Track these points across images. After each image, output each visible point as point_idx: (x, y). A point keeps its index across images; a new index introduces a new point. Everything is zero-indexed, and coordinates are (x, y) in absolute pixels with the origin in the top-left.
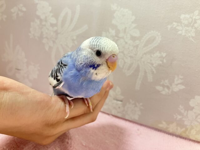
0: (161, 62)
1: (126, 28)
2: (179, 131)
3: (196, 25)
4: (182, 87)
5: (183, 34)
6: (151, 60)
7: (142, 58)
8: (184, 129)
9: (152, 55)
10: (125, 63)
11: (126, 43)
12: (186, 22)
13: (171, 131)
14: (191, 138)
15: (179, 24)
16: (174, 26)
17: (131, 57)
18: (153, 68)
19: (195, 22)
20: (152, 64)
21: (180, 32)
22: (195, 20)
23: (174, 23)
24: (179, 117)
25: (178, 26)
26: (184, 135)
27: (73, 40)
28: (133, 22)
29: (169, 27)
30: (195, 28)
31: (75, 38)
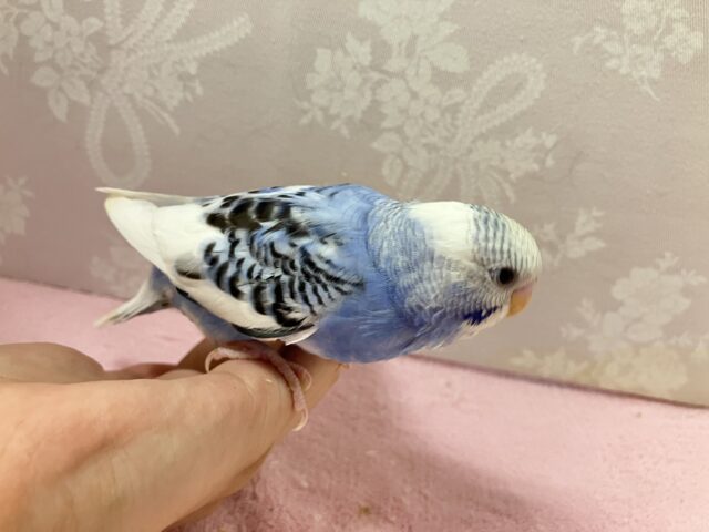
0: (536, 167)
1: (415, 37)
2: (572, 371)
3: (669, 41)
4: (599, 244)
5: (623, 71)
6: (502, 160)
7: (470, 151)
8: (585, 365)
9: (508, 143)
10: (406, 168)
11: (414, 95)
12: (638, 28)
13: (546, 372)
14: (603, 385)
15: (614, 33)
16: (597, 40)
17: (430, 148)
18: (506, 186)
19: (669, 31)
20: (506, 173)
21: (612, 64)
22: (670, 20)
23: (598, 29)
24: (576, 333)
25: (609, 39)
26: (583, 381)
27: (185, 78)
28: (443, 17)
29: (578, 41)
30: (666, 51)
31: (193, 69)
